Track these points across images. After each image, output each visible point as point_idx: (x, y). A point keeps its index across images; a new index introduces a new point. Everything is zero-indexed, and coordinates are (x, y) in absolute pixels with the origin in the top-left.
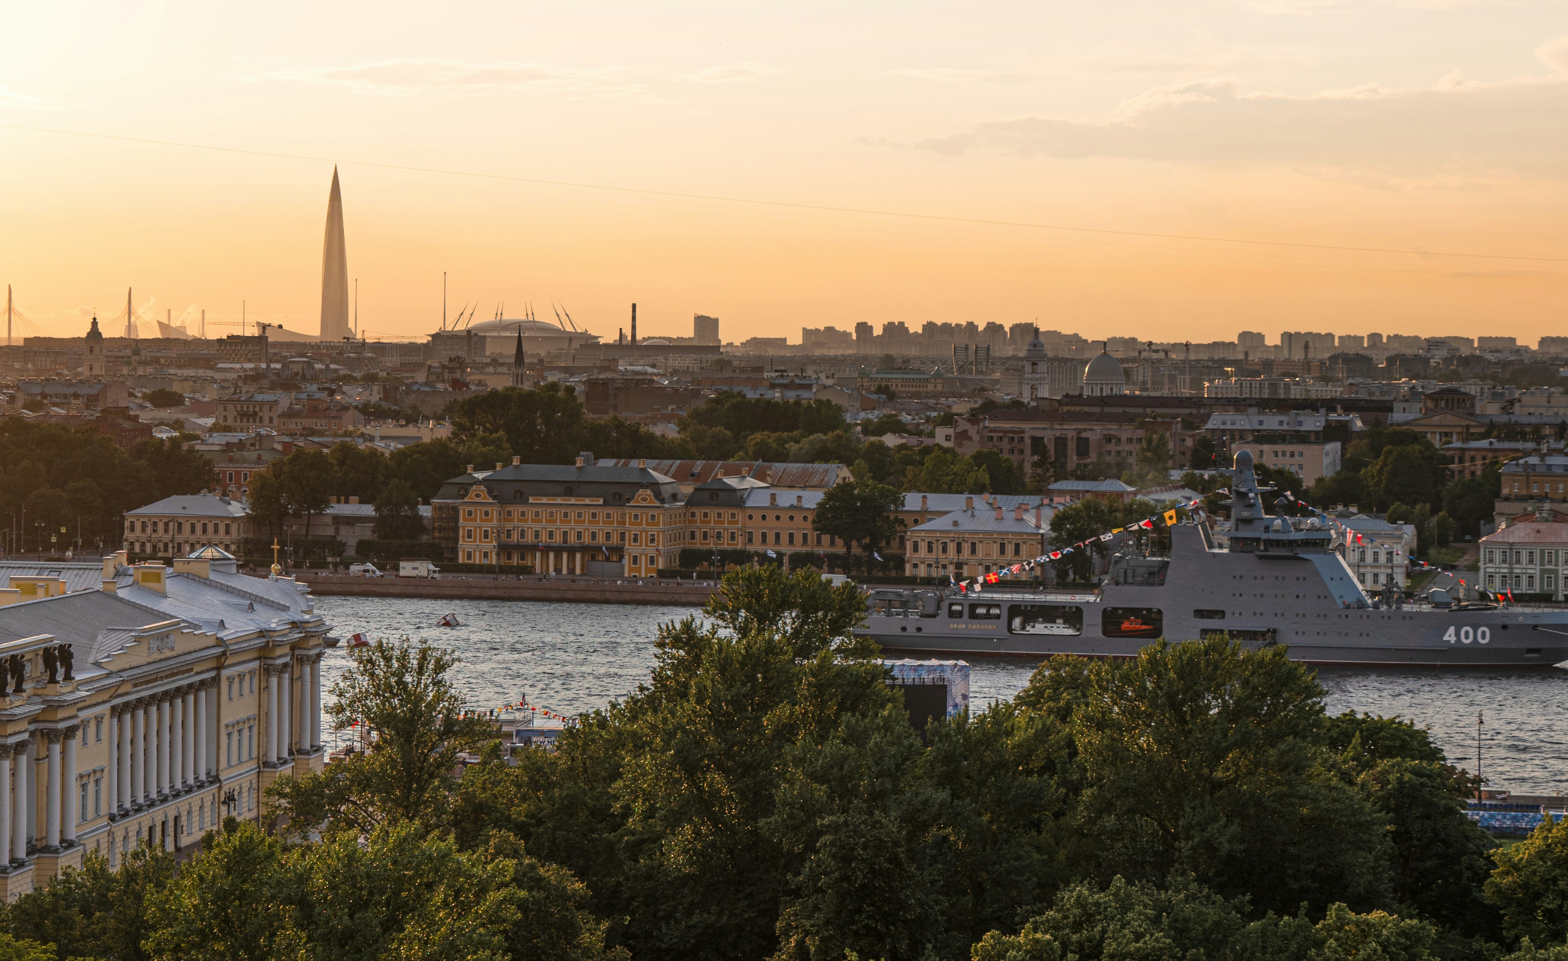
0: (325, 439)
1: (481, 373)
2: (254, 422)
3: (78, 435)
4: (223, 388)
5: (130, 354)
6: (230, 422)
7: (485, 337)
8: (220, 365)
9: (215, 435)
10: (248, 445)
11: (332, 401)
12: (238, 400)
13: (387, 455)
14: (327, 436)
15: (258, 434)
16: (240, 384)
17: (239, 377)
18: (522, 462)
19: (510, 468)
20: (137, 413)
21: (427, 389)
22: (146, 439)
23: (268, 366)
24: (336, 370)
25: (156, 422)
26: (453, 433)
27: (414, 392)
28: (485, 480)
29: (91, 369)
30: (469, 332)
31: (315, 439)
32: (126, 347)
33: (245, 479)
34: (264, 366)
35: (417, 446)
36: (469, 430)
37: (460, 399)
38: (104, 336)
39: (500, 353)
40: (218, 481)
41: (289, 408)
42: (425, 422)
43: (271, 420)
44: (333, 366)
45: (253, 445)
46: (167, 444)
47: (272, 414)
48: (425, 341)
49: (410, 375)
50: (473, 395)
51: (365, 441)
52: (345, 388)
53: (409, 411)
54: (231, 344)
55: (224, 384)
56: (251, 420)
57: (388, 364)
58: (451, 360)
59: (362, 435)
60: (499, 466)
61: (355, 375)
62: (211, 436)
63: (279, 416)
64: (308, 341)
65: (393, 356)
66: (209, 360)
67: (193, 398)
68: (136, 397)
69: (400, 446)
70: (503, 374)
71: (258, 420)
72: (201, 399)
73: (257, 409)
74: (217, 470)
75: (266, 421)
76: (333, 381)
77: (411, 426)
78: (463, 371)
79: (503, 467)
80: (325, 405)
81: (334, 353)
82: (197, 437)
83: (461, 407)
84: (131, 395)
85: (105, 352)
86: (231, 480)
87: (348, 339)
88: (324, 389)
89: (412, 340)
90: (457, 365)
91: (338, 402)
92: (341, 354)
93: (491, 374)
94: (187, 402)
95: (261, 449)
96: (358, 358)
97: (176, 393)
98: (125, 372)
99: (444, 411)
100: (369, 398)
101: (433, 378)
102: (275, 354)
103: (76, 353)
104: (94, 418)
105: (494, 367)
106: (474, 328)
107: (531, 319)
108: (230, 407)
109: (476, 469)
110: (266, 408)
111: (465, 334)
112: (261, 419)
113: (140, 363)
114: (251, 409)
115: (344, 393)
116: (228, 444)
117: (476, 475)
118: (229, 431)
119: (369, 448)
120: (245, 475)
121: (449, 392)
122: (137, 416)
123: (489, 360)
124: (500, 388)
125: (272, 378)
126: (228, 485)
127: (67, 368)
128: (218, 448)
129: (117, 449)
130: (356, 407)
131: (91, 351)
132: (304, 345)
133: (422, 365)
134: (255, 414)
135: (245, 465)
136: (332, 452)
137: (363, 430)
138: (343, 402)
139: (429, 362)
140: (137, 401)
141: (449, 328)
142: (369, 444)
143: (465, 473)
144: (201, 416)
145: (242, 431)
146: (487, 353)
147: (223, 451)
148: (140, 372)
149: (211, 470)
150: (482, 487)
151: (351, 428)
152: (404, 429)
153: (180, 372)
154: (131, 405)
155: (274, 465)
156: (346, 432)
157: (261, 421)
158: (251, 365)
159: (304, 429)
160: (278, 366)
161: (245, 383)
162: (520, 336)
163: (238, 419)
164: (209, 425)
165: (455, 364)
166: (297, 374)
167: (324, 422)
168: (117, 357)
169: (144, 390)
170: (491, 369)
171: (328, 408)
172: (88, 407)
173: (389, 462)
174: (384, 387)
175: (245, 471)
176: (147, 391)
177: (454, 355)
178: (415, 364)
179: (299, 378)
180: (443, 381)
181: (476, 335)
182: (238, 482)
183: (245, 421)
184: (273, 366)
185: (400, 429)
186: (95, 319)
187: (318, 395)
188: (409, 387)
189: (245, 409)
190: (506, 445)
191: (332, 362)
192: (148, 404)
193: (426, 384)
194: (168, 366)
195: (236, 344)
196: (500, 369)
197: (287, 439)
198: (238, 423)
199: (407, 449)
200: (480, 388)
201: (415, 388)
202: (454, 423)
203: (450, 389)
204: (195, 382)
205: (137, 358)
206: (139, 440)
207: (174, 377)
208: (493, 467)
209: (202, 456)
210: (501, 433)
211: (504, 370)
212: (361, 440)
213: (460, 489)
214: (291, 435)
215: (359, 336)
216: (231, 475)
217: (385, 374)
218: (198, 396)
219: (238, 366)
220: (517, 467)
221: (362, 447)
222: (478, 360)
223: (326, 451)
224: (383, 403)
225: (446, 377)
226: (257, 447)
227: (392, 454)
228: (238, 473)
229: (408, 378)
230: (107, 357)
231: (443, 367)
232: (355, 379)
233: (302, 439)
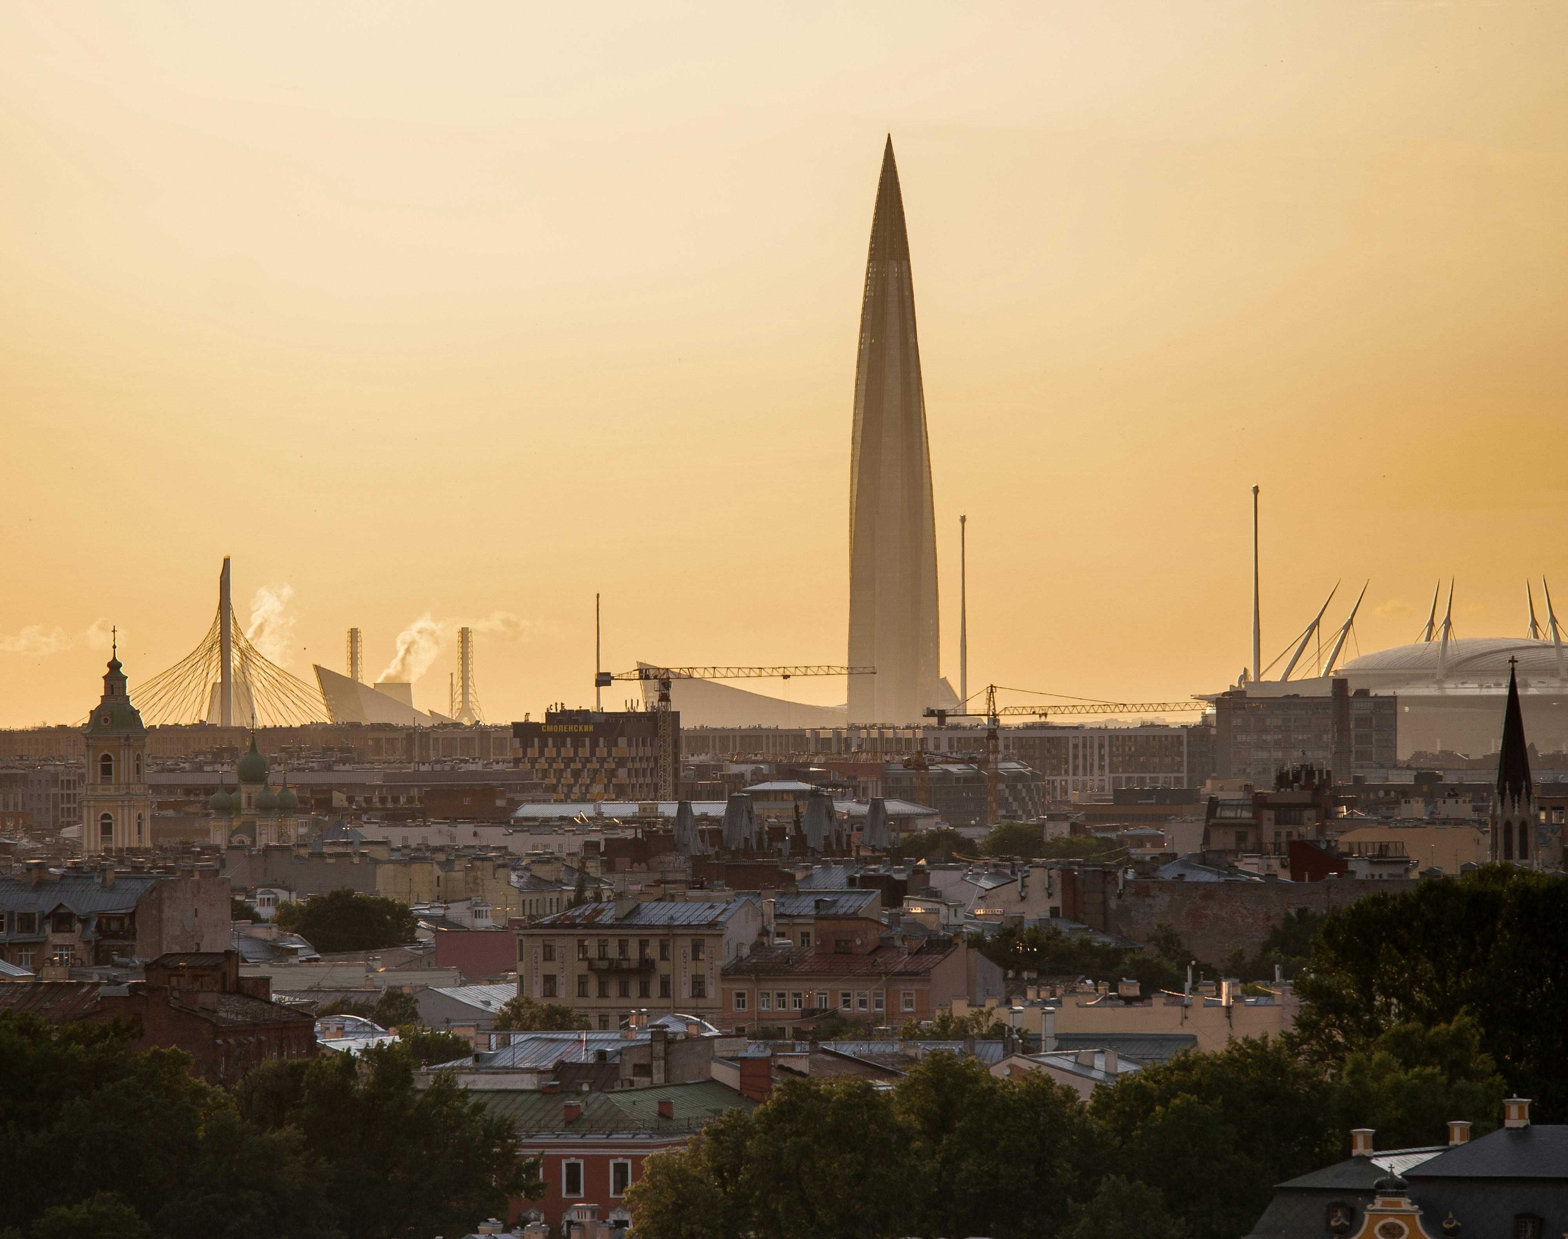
0: (877, 1047)
1: (1386, 821)
2: (644, 993)
3: (77, 1048)
4: (537, 883)
5: (233, 779)
6: (565, 997)
7: (1393, 700)
8: (527, 810)
9: (517, 1038)
10: (627, 1072)
11: (895, 920)
12: (590, 924)
13: (1085, 1095)
14: (884, 1036)
15: (660, 1034)
16: (593, 869)
17: (591, 847)
18: (1538, 1116)
19: (1499, 1137)
20: (263, 971)
21: (1208, 877)
22: (294, 1057)
23: (684, 810)
24: (904, 820)
25: (325, 1002)
26: (1300, 1023)
27: (1163, 886)
28: (1411, 1178)
29: (107, 829)
30: (1340, 684)
31: (847, 1049)
32: (217, 756)
33: (621, 1184)
34: (669, 809)
35: (1185, 1066)
36: (1354, 1012)
37: (1318, 907)
38: (148, 719)
39: (1447, 755)
40: (534, 1192)
41: (757, 947)
42: (1205, 988)
43: (698, 988)
44: (894, 806)
45: (644, 1070)
46: (365, 1070)
47: (702, 969)
48: (1194, 718)
49: (1148, 830)
50: (1363, 896)
51: (1008, 1052)
52: (938, 879)
53: (1151, 952)
54: (560, 739)
55: (542, 871)
56: (634, 989)
57: (1074, 796)
58: (1283, 780)
59: (999, 1032)
60: (1458, 1130)
61: (966, 833)
62: (505, 1043)
63: (726, 974)
64: (807, 724)
65: (1088, 769)
66: (488, 792)
67: (442, 920)
68: (256, 919)
69: (1123, 1067)
70: (1460, 822)
71: (655, 988)
72: (467, 921)
73: (653, 951)
74: (528, 1154)
75: (684, 991)
76: (896, 855)
77: (1158, 1001)
78: (1327, 814)
79: (1474, 1134)
80: (873, 937)
81: (897, 763)
82: (458, 1049)
83: (1329, 934)
84: (242, 912)
85: (150, 775)
86: (573, 1187)
87: (942, 715)
88: (868, 882)
89: (1149, 717)
90: (1306, 797)
91: (916, 924)
92: (919, 764)
93: (1419, 823)
94: (424, 932)
95: (668, 1082)
96: (977, 779)
97: (387, 905)
98: (218, 838)
99: (1266, 948)
100: (1016, 909)
101: (1223, 840)
102: (702, 771)
103: (54, 780)
104: (123, 991)
105: (1430, 799)
106: (1359, 672)
107: (1546, 634)
108: (566, 946)
109: (1381, 1144)
110: (682, 947)
111: (1327, 691)
112: (665, 985)
113: (265, 808)
114: (633, 952)
115: (933, 894)
116: (561, 1069)
117: (1383, 1163)
118: (563, 1027)
119: (1025, 1076)
120: (621, 1169)
121: (1283, 888)
122: (265, 982)
123: (1408, 779)
124: (1450, 868)
125: (697, 847)
126: (568, 1205)
127: (29, 830)
128: (528, 1082)
129: (199, 1093)
130: (976, 942)
131: (107, 770)
132: (797, 737)
133: (1188, 797)
134: (646, 967)
135: (617, 1138)
136: (905, 1091)
137: (1002, 1015)
138: (933, 923)
139: (1208, 788)
140: (260, 932)
141: (1273, 675)
142: (1024, 1063)
143: (1346, 1154)
144: (471, 977)
145: (604, 1024)
146: (1404, 754)
147: (545, 1092)
148: (267, 836)
149: (508, 1155)
150: (1405, 1204)
151: (961, 1010)
152: (1136, 1010)
153: (396, 835)
154: (243, 947)
155: (716, 1134)
156: (944, 1022)
157: (665, 993)
158: (629, 809)
159: (809, 1013)
160: (717, 809)
161: (609, 867)
162: (1513, 699)
163: (593, 987)
164: (496, 1007)
165: (1295, 794)
166: (777, 833)
167: (870, 991)
168: (189, 790)
169: (283, 896)
170: (1417, 808)
171: (884, 946)
172: (101, 957)
173: (1097, 1125)
174: (1067, 874)
175: (619, 1156)
176: (295, 900)
177: (1293, 761)
178: (1164, 795)
179: (785, 847)
180: (1259, 850)
181: (1363, 693)
182: (597, 1193)
183: (613, 989)
184: (698, 808)
185: (1124, 1012)
186: (114, 666)
187: (849, 904)
188: (1145, 869)
189: (613, 952)
190: (1482, 1061)
191: (889, 795)
192: (296, 943)
193: (1204, 860)
194: (357, 816)
195: (578, 740)
196: (1449, 808)
197: (753, 1050)
198: (593, 999)
199: (1151, 1076)
200: (1385, 872)
201: (1168, 873)
202: (1302, 989)
203: (1285, 876)
204: (447, 865)
205: (256, 790)
206: (271, 1061)
207: (380, 853)
208: (1440, 1137)
209: (478, 1109)
210: (1462, 1020)
211: (1464, 809)
212: (996, 1049)
213: (1331, 1210)
214: (766, 1035)
215: (977, 705)
216: (573, 1169)
217: (1062, 830)
218: (458, 912)
219: (585, 810)
220: (1518, 1134)
221: (1000, 1072)
222: (1373, 778)
223: (882, 1086)
224: (1064, 927)
225: (1268, 837)
226: (658, 1077)
227: (1101, 1091)
228: (597, 1165)
229: (1140, 842)
230: (156, 788)
231: (1259, 803)
232: (968, 848)
233: (803, 1047)
